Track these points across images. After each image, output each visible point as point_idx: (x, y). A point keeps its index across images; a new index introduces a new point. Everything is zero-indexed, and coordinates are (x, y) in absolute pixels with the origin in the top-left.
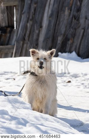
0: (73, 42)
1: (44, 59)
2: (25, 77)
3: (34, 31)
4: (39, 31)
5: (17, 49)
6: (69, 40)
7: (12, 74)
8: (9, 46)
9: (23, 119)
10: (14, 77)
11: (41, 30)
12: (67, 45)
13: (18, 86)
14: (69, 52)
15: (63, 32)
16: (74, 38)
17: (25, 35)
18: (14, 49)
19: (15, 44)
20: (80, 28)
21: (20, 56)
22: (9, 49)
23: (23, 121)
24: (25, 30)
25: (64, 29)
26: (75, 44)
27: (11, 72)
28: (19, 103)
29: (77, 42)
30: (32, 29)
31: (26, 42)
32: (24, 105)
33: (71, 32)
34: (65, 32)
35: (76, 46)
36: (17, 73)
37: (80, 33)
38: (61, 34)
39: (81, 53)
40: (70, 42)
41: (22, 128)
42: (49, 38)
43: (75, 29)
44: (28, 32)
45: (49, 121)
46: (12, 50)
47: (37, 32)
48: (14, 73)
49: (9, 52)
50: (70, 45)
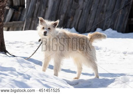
0: (73, 20)
1: (48, 29)
2: (32, 46)
3: (41, 10)
4: (45, 10)
5: (26, 25)
6: (69, 18)
7: (22, 44)
8: (20, 22)
9: (27, 75)
10: (23, 46)
11: (47, 9)
12: (68, 22)
13: (26, 53)
14: (69, 28)
15: (65, 12)
16: (74, 17)
17: (33, 13)
18: (24, 24)
19: (26, 20)
20: (79, 8)
21: (29, 30)
22: (20, 24)
23: (27, 77)
24: (33, 9)
25: (66, 9)
26: (74, 22)
27: (21, 42)
28: (25, 63)
29: (76, 20)
30: (40, 8)
31: (34, 18)
32: (29, 65)
33: (71, 12)
34: (66, 12)
35: (75, 23)
36: (26, 43)
37: (78, 13)
38: (63, 13)
39: (79, 28)
40: (70, 20)
41: (26, 81)
42: (53, 16)
43: (75, 9)
44: (36, 11)
45: (49, 78)
46: (22, 25)
47: (44, 10)
48: (23, 42)
49: (20, 27)
50: (71, 22)
